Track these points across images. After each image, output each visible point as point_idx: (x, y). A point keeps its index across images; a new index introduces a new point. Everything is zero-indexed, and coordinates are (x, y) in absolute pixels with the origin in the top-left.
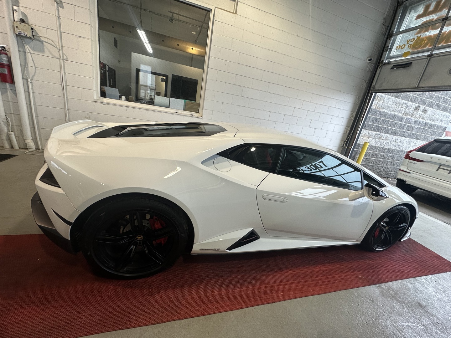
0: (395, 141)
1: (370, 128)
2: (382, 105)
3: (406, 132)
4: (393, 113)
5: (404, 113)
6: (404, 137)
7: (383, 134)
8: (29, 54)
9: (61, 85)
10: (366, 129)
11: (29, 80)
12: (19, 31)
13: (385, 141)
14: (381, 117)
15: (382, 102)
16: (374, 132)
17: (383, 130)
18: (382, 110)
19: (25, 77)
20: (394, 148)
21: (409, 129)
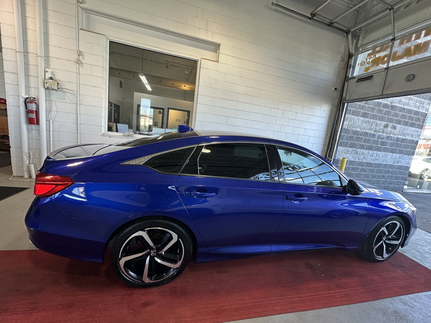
0: (371, 155)
1: (346, 145)
2: (353, 125)
3: (381, 147)
4: (365, 131)
5: (375, 130)
6: (380, 151)
7: (359, 150)
8: (54, 102)
9: (76, 124)
10: (342, 146)
11: (51, 121)
12: (47, 86)
13: (362, 156)
14: (354, 135)
15: (352, 122)
16: (350, 149)
17: (358, 146)
18: (354, 129)
19: (48, 119)
20: (371, 162)
21: (383, 144)
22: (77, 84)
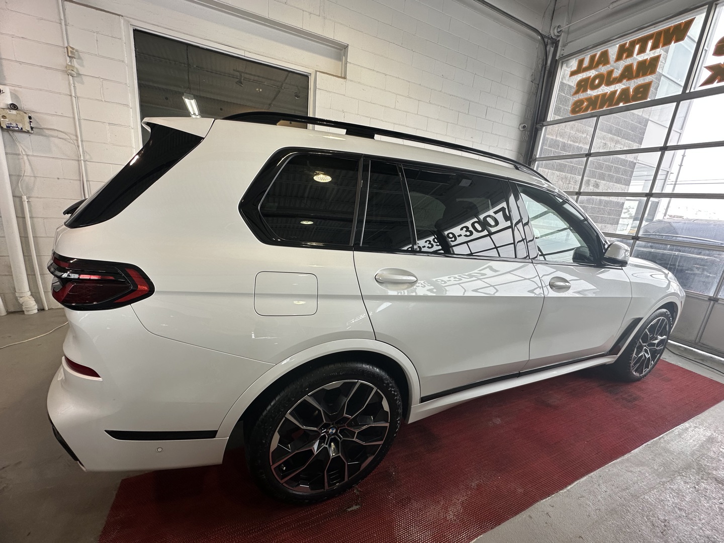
8: (25, 157)
11: (25, 198)
19: (17, 194)
22: (74, 118)
